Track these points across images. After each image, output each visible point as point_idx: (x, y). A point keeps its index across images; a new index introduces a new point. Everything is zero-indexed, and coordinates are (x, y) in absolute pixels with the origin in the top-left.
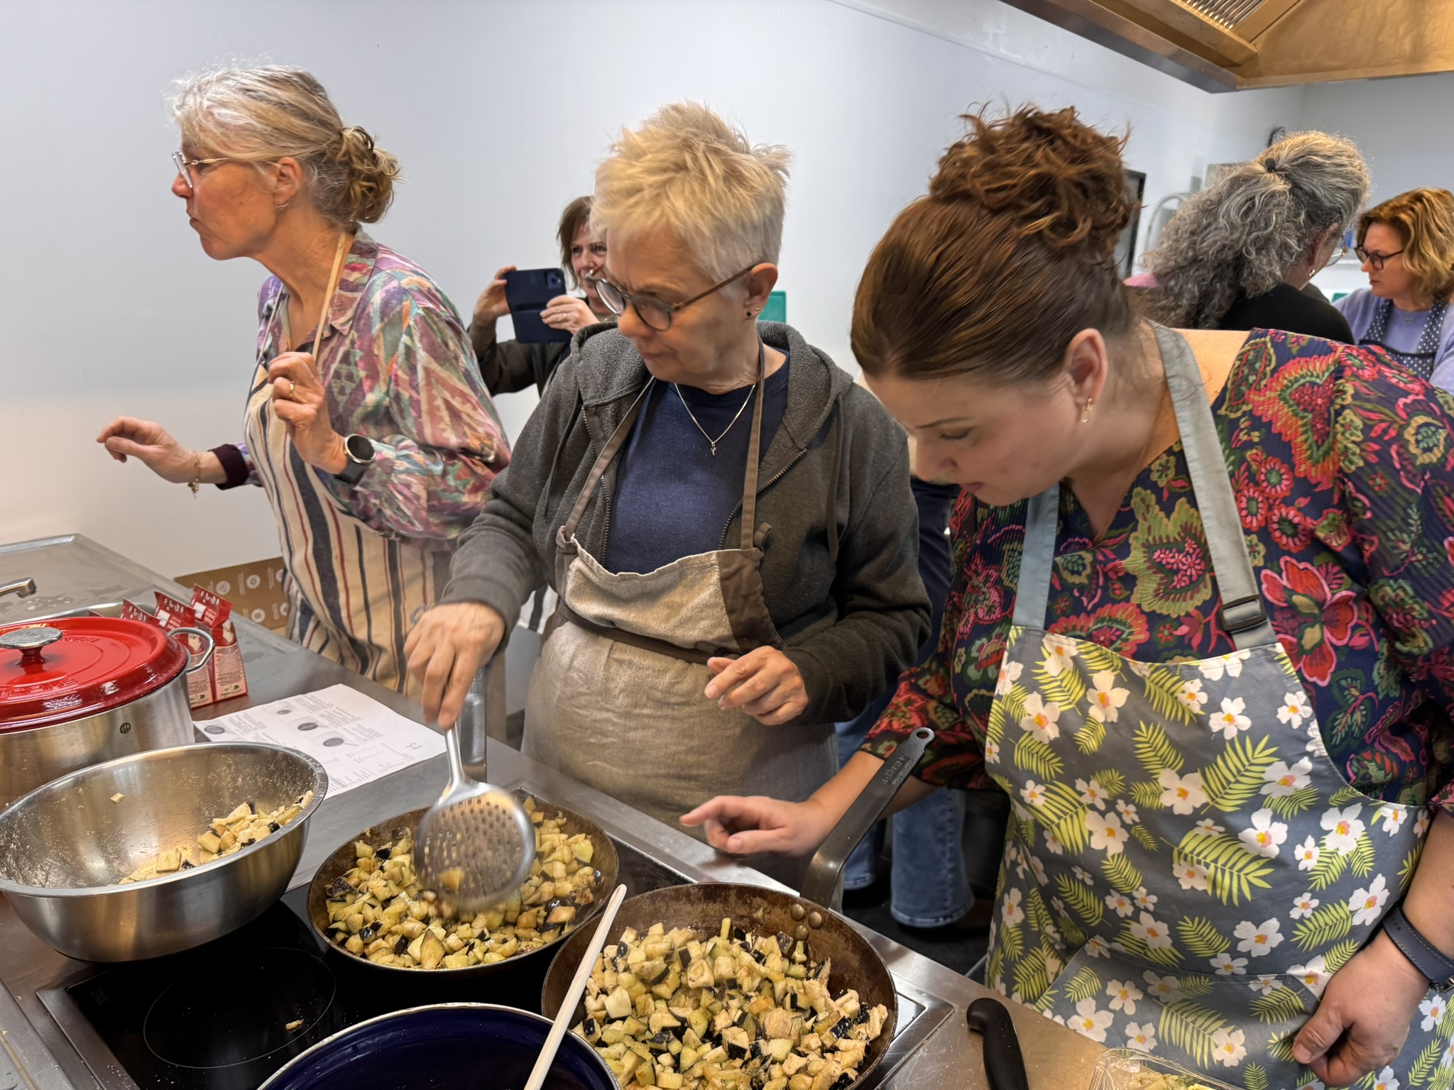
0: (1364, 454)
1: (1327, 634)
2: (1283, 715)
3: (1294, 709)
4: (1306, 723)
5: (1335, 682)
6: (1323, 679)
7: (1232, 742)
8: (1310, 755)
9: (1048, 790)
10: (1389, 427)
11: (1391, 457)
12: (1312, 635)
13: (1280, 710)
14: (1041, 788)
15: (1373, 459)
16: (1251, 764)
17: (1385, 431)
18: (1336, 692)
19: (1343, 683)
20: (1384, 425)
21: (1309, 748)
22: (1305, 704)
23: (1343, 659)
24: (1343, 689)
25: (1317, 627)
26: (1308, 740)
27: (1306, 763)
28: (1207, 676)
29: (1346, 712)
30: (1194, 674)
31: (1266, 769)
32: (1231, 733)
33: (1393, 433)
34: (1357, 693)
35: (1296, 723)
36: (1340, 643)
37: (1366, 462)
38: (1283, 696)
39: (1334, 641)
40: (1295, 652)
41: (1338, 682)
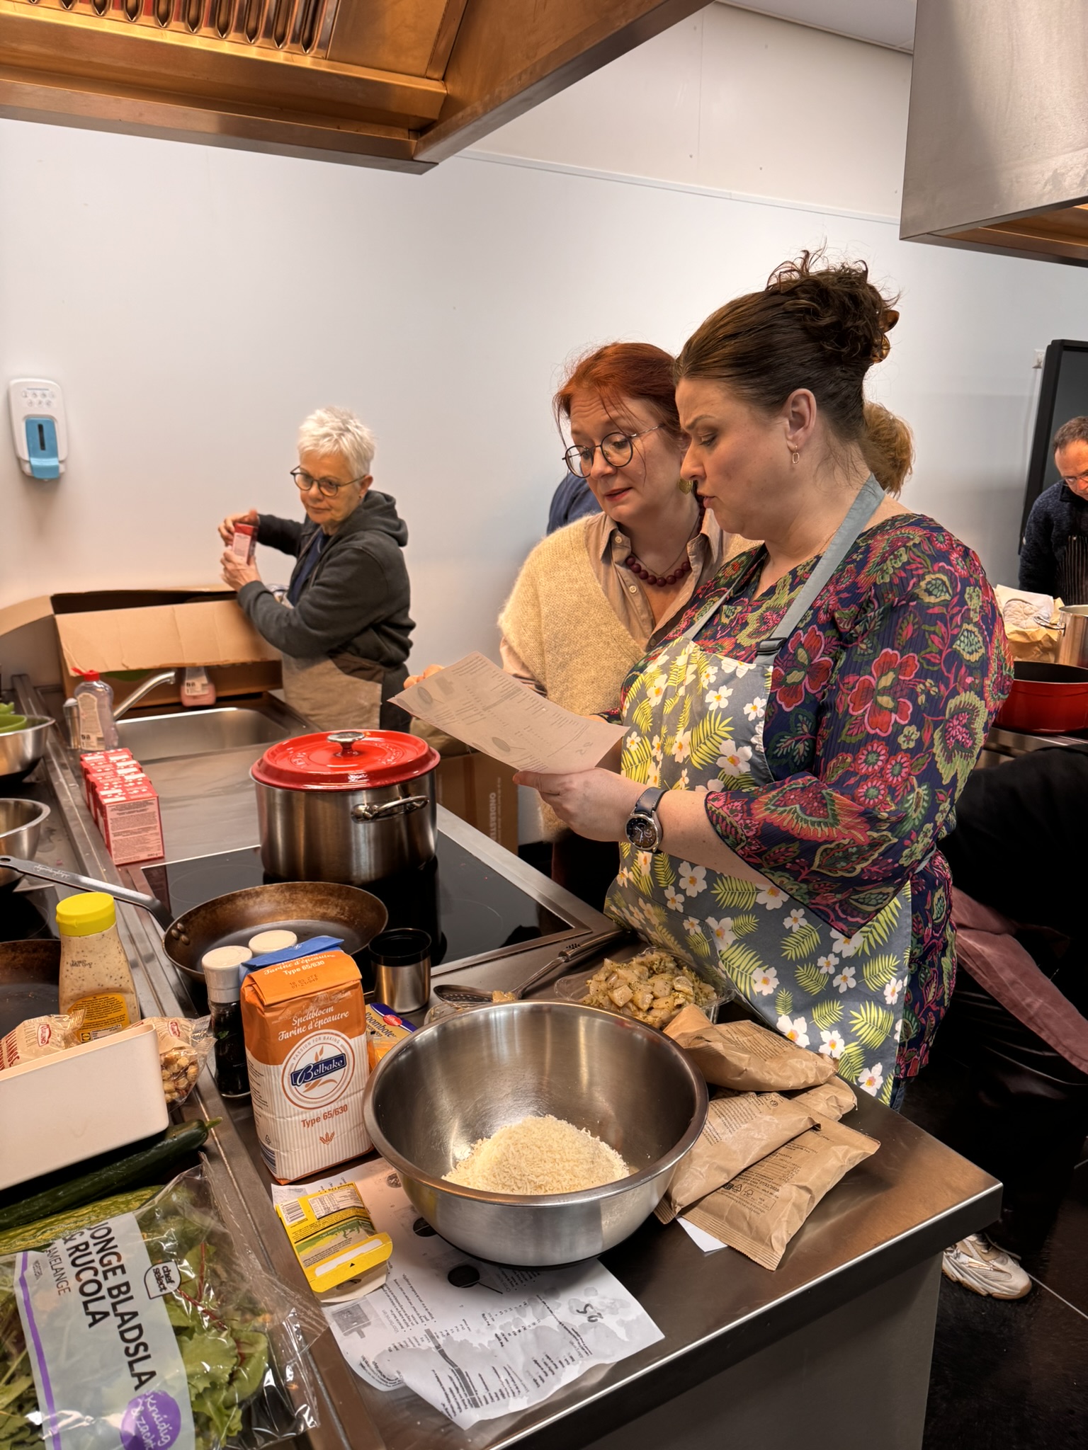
0: (894, 576)
1: (806, 680)
2: (748, 709)
3: (755, 708)
4: (757, 720)
5: (795, 713)
6: (788, 706)
7: (711, 712)
8: (753, 746)
9: (641, 742)
10: (921, 568)
11: (909, 585)
12: (795, 677)
13: (747, 705)
14: (638, 739)
15: (897, 581)
16: (715, 734)
17: (917, 569)
18: (792, 719)
19: (800, 717)
20: (919, 566)
21: (753, 740)
22: (763, 708)
23: (807, 702)
24: (797, 721)
25: (803, 673)
26: (754, 734)
27: (748, 751)
28: (723, 668)
29: (793, 738)
30: (718, 663)
31: (723, 742)
32: (712, 707)
33: (921, 572)
34: (806, 730)
35: (751, 718)
36: (810, 690)
37: (891, 582)
38: (754, 698)
39: (808, 686)
40: (778, 681)
41: (797, 715)
